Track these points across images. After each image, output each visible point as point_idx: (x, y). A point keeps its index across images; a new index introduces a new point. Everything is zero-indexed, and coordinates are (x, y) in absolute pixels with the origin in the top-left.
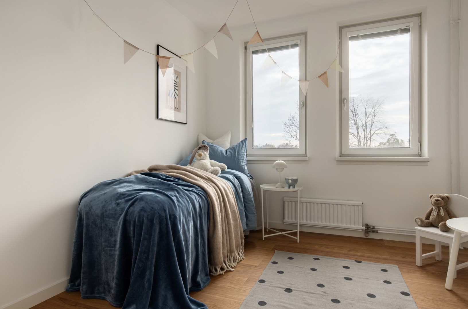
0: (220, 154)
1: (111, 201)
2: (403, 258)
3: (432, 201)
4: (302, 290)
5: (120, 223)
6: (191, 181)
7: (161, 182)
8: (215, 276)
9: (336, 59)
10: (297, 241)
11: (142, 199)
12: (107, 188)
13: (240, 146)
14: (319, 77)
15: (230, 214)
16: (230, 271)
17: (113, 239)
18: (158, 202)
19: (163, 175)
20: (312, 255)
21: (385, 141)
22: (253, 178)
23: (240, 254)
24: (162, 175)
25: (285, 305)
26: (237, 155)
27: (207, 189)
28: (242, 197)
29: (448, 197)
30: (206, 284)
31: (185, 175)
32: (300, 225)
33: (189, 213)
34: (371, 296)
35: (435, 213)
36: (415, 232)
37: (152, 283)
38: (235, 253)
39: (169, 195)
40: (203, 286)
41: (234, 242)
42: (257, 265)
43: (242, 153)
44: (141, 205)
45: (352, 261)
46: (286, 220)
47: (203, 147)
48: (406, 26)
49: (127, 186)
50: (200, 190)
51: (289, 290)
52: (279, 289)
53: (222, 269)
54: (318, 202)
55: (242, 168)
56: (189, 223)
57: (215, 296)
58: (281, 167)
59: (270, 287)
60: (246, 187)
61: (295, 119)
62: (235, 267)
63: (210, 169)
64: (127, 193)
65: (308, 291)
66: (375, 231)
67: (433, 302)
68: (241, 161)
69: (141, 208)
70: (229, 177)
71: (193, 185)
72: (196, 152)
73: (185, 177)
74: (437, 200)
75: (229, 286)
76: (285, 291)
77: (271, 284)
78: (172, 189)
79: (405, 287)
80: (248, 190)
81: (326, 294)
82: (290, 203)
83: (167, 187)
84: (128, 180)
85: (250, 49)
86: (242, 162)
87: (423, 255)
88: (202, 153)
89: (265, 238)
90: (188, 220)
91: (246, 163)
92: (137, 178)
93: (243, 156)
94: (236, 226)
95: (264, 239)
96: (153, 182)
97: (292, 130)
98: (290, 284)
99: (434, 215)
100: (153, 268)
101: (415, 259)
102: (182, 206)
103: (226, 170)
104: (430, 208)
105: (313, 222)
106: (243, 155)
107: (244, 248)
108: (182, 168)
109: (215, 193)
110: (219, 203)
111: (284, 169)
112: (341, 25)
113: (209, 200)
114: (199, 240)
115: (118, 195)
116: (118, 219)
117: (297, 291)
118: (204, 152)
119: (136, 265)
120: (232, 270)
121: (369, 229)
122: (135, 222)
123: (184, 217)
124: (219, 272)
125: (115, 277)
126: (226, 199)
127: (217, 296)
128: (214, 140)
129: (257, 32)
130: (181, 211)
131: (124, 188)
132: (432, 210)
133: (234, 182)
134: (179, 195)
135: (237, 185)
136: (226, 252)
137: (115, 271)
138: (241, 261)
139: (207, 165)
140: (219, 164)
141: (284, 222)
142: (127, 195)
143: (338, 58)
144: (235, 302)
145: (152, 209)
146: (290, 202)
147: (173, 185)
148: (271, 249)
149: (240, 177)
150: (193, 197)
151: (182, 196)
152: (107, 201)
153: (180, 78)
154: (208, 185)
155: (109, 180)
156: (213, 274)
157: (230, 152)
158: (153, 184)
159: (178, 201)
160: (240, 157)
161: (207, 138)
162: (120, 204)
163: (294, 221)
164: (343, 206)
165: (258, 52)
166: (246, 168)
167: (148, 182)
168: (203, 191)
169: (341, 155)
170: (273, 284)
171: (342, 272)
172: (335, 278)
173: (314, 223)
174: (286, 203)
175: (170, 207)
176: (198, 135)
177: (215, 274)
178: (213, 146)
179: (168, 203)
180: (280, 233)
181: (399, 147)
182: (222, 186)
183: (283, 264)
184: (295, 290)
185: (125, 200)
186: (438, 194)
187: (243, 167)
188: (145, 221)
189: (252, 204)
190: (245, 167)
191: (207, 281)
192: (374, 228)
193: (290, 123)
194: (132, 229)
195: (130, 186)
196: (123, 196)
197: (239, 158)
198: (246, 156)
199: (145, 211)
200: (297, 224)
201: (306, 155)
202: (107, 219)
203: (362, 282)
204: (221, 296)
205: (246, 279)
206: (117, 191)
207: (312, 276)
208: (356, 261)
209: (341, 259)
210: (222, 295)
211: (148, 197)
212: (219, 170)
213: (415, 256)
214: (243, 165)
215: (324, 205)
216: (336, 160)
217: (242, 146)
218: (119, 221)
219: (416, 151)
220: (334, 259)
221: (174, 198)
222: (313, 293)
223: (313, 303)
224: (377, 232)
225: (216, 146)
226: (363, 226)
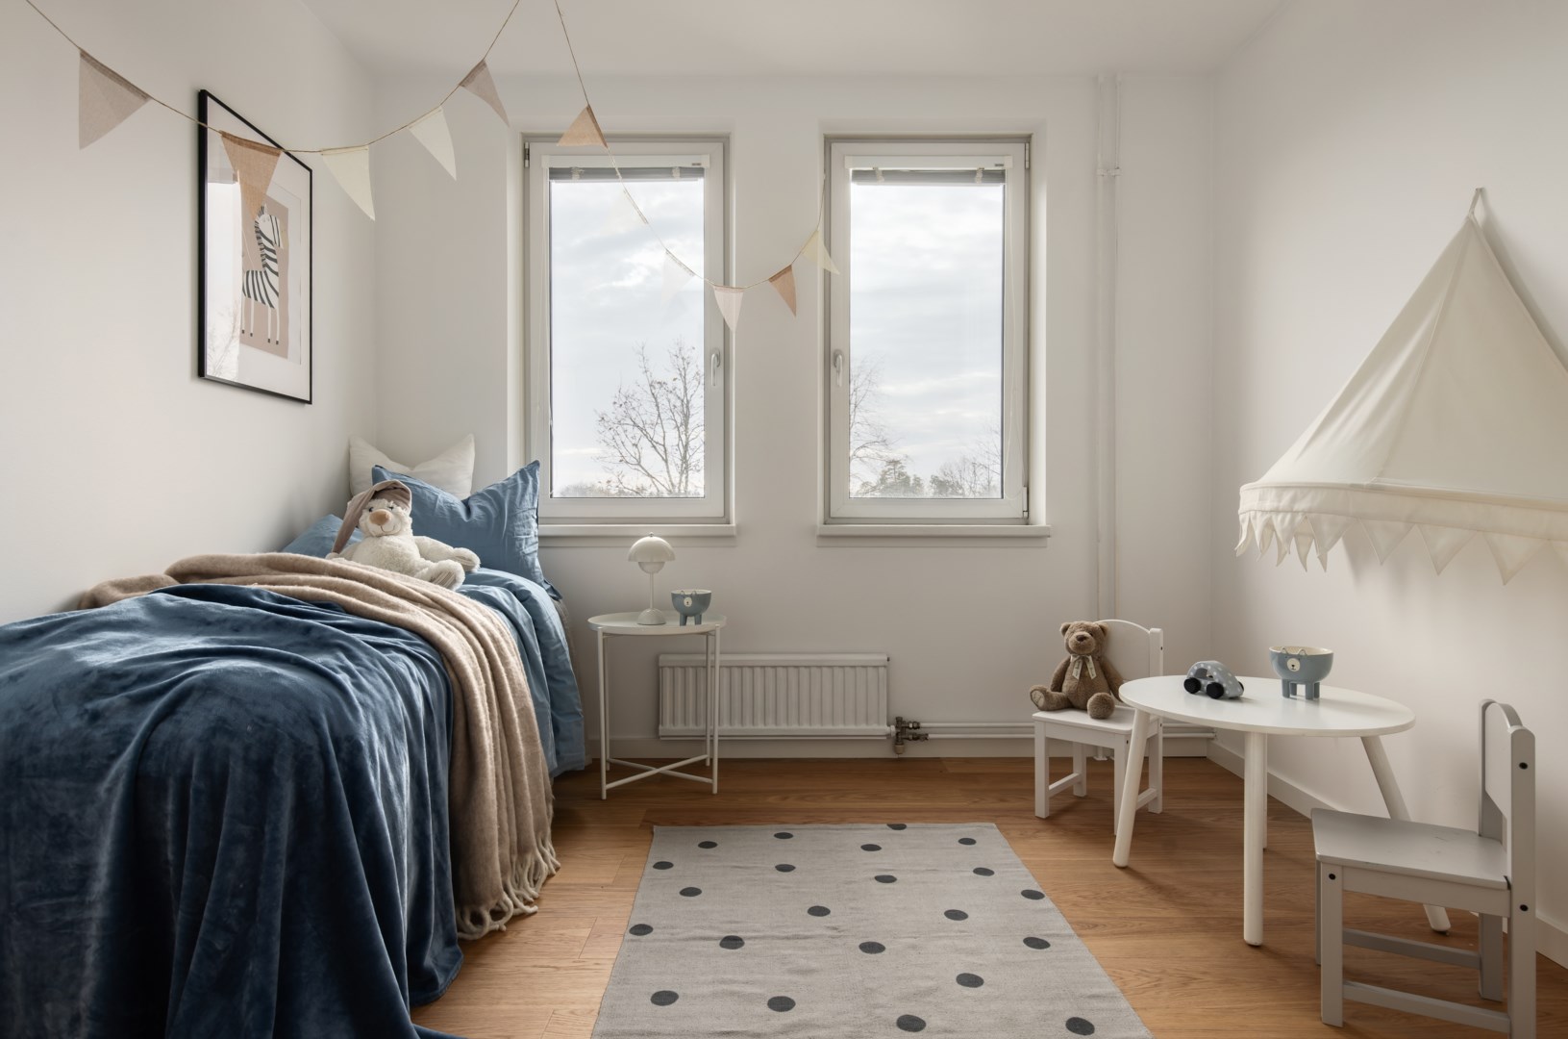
0: (444, 514)
1: (56, 706)
2: (1002, 800)
3: (1067, 640)
4: (769, 933)
5: (110, 790)
6: (378, 613)
7: (270, 620)
8: (474, 941)
9: (816, 231)
10: (711, 791)
11: (211, 686)
12: (19, 653)
13: (515, 488)
14: (772, 279)
15: (517, 720)
16: (523, 916)
17: (74, 859)
18: (285, 695)
19: (265, 594)
20: (769, 826)
21: (874, 479)
22: (560, 597)
23: (547, 852)
24: (257, 593)
25: (735, 988)
26: (509, 517)
27: (444, 638)
28: (540, 659)
29: (1103, 629)
30: (453, 975)
31: (348, 591)
32: (719, 741)
33: (396, 727)
34: (956, 915)
35: (1075, 672)
36: (1033, 727)
37: (275, 1005)
38: (534, 854)
39: (321, 666)
40: (445, 981)
41: (532, 815)
42: (610, 881)
43: (525, 513)
44: (210, 710)
45: (882, 829)
46: (667, 727)
47: (390, 491)
48: (997, 165)
49: (124, 643)
50: (419, 642)
51: (732, 942)
52: (702, 943)
53: (497, 914)
54: (764, 664)
55: (526, 562)
56: (400, 763)
57: (498, 1007)
58: (654, 558)
59: (672, 944)
60: (551, 626)
61: (635, 404)
62: (535, 899)
63: (425, 567)
64: (136, 669)
65: (790, 934)
66: (920, 735)
67: (1099, 904)
68: (522, 540)
69: (213, 724)
70: (496, 593)
71: (391, 628)
72: (364, 508)
73: (353, 600)
74: (1082, 638)
75: (535, 966)
76: (722, 945)
77: (672, 934)
78: (325, 645)
79: (1027, 876)
80: (557, 635)
81: (842, 933)
82: (679, 672)
83: (300, 639)
84: (113, 618)
85: (544, 160)
86: (526, 543)
87: (1051, 787)
88: (389, 513)
89: (608, 791)
90: (397, 754)
91: (536, 546)
92: (153, 608)
93: (528, 523)
94: (533, 759)
95: (604, 797)
96: (236, 620)
97: (624, 438)
98: (731, 922)
99: (1073, 678)
100: (277, 948)
101: (1034, 800)
102: (374, 703)
103: (477, 570)
104: (1063, 661)
105: (773, 727)
106: (527, 518)
107: (553, 833)
108: (326, 565)
109: (469, 653)
110: (484, 685)
111: (663, 563)
112: (830, 132)
113: (452, 675)
114: (428, 819)
115: (93, 679)
116: (100, 773)
117: (757, 941)
118: (395, 506)
119: (198, 949)
120: (529, 909)
121: (906, 731)
122: (184, 780)
123: (384, 743)
124: (490, 923)
125: (84, 1015)
126: (502, 669)
127: (504, 1007)
128: (412, 466)
129: (589, 108)
130: (372, 722)
131: (109, 650)
132: (1068, 663)
133: (513, 613)
134: (358, 665)
135: (522, 619)
136: (507, 852)
137: (87, 992)
138: (550, 876)
139: (408, 556)
140: (450, 549)
141: (661, 734)
142: (133, 678)
143: (821, 229)
144: (572, 1012)
145: (260, 723)
146: (681, 667)
147: (325, 630)
148: (638, 825)
149: (529, 592)
150: (402, 670)
151: (367, 668)
152: (32, 707)
153: (285, 230)
154: (441, 623)
155: (17, 621)
156: (467, 936)
157: (480, 507)
158: (236, 630)
159: (359, 686)
160: (518, 526)
161: (385, 457)
162: (107, 714)
163: (692, 728)
164: (837, 671)
165: (571, 174)
166: (537, 563)
167: (209, 624)
168: (427, 646)
169: (828, 519)
170: (678, 933)
171: (866, 864)
172: (850, 883)
173: (752, 727)
174: (667, 674)
175: (332, 712)
176: (349, 446)
177: (472, 933)
178: (418, 486)
179: (324, 695)
180: (655, 771)
181: (911, 495)
182: (484, 626)
183: (690, 867)
184: (750, 938)
185: (128, 697)
186: (1082, 622)
187: (529, 558)
188: (237, 771)
189: (569, 683)
190: (534, 560)
191: (454, 961)
192: (919, 728)
193: (620, 418)
194: (170, 807)
195: (134, 642)
196: (115, 684)
197: (516, 528)
198: (537, 521)
199: (232, 734)
200: (705, 736)
201: (724, 520)
202: (42, 782)
203: (923, 883)
204: (516, 1004)
205: (585, 932)
206: (82, 663)
207: (785, 887)
208: (890, 826)
209: (850, 826)
210: (519, 998)
211: (236, 679)
212: (459, 572)
213: (1033, 791)
214: (528, 554)
215: (781, 672)
216: (818, 533)
217: (525, 489)
218: (106, 784)
219: (1015, 509)
220: (833, 829)
221: (343, 677)
222: (806, 938)
223: (814, 965)
224: (925, 738)
225: (427, 486)
226: (889, 725)
